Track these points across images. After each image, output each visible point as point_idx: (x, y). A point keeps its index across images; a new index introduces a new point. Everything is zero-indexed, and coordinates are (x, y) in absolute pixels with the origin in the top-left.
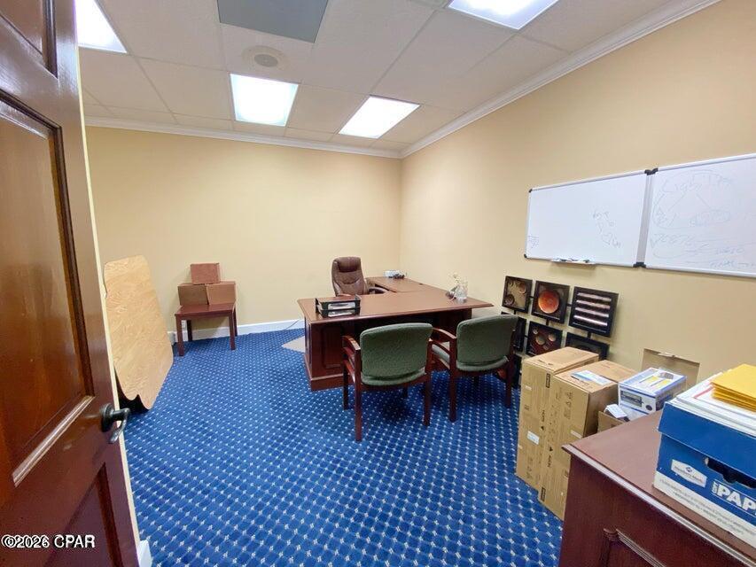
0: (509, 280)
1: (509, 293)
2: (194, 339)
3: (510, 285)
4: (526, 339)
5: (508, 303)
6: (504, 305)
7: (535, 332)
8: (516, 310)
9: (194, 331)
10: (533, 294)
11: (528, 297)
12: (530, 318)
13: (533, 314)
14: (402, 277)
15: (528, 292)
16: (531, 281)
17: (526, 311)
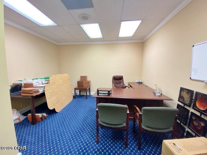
0: (182, 89)
1: (181, 95)
2: (81, 95)
3: (182, 92)
4: (189, 120)
5: (181, 100)
6: (179, 101)
7: (194, 118)
8: (185, 104)
9: (81, 93)
10: (194, 98)
11: (191, 99)
12: (191, 110)
13: (193, 108)
14: (142, 83)
15: (192, 96)
16: (193, 91)
17: (189, 106)
